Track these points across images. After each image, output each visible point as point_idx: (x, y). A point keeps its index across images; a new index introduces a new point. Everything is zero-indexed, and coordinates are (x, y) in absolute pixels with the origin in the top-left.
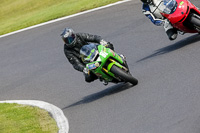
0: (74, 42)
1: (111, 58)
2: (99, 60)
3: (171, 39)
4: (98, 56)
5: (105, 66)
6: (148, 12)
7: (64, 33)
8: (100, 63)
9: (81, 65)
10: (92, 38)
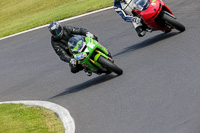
0: (61, 34)
1: (98, 49)
2: (87, 50)
3: (140, 36)
4: (86, 47)
5: (92, 57)
6: (119, 9)
7: (51, 26)
8: (88, 53)
9: (67, 57)
10: (78, 31)
